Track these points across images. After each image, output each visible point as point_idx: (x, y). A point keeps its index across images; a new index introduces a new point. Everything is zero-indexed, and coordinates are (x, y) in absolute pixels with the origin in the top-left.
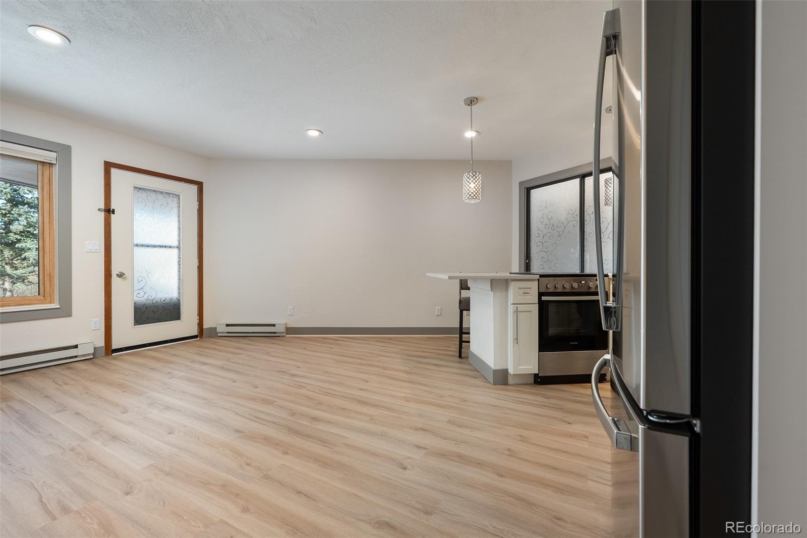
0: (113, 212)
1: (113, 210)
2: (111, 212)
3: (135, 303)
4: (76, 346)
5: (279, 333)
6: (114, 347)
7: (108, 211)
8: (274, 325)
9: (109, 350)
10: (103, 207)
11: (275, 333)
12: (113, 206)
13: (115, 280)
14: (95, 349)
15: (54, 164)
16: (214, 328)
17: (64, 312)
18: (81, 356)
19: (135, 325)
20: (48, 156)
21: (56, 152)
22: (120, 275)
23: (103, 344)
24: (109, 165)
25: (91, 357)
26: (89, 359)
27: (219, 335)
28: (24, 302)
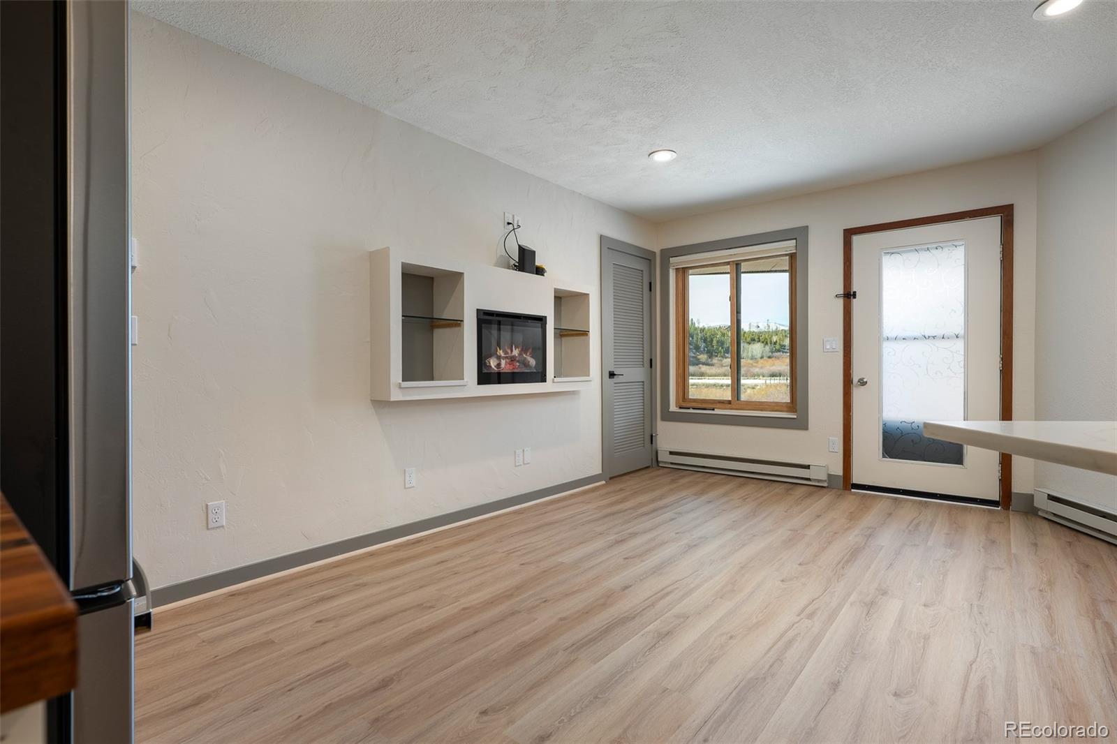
0: (854, 295)
1: (855, 293)
2: (852, 297)
3: (884, 425)
4: (808, 467)
6: (855, 480)
7: (849, 295)
9: (847, 483)
10: (842, 292)
12: (855, 288)
13: (855, 389)
14: (830, 476)
15: (795, 253)
16: (1031, 497)
17: (801, 424)
18: (815, 480)
19: (884, 457)
20: (789, 246)
21: (796, 239)
22: (862, 383)
23: (840, 472)
24: (849, 234)
25: (825, 485)
26: (822, 487)
27: (1040, 513)
28: (776, 408)
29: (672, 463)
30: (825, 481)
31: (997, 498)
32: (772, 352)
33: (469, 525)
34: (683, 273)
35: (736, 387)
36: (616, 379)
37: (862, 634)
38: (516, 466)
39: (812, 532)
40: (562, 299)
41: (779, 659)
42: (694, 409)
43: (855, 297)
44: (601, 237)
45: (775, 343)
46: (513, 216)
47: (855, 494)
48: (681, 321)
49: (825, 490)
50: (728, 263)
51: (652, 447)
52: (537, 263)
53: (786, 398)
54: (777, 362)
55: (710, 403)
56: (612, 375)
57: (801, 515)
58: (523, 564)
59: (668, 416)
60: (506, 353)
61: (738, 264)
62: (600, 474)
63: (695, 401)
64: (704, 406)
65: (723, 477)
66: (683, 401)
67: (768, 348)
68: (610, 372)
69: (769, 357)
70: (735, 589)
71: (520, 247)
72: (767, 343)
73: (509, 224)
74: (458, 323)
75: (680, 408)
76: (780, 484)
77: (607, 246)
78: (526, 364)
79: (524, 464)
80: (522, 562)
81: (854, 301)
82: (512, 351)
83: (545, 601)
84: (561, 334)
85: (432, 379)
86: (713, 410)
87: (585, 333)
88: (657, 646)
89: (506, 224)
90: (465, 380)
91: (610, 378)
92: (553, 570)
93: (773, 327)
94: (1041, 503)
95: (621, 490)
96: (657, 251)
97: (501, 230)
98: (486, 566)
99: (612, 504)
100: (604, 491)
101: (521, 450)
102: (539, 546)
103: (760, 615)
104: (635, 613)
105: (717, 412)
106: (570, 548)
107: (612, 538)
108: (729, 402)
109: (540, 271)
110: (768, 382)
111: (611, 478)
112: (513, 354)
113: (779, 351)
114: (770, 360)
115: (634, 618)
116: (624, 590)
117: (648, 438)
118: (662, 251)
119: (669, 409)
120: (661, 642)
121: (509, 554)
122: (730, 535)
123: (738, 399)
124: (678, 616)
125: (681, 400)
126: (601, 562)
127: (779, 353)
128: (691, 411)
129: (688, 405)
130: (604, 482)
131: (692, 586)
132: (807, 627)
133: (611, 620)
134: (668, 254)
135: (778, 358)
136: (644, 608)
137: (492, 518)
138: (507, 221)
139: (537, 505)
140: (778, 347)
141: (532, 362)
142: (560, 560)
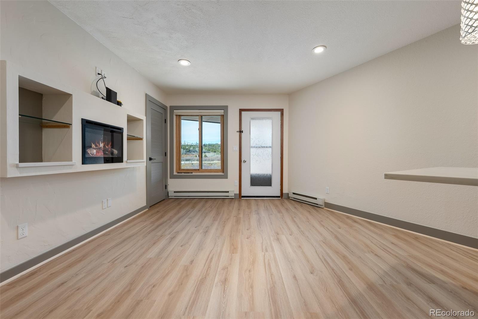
0: (242, 132)
1: (242, 131)
3: (251, 175)
4: (228, 192)
5: (320, 205)
6: (243, 195)
7: (241, 132)
8: (316, 199)
9: (240, 196)
10: (238, 130)
11: (317, 204)
12: (243, 129)
13: (243, 164)
14: (235, 194)
15: (224, 115)
16: (288, 194)
17: (225, 177)
18: (230, 196)
19: (251, 186)
20: (221, 112)
21: (224, 110)
22: (245, 162)
23: (238, 193)
24: (241, 110)
25: (234, 197)
26: (232, 198)
27: (290, 198)
28: (216, 171)
29: (175, 196)
30: (233, 196)
31: (279, 195)
32: (186, 152)
33: (73, 250)
34: (179, 117)
35: (201, 165)
36: (152, 161)
37: (285, 252)
38: (103, 209)
39: (241, 216)
40: (131, 120)
41: (272, 275)
42: (184, 173)
43: (242, 133)
44: (146, 94)
45: (187, 149)
46: (102, 71)
47: (243, 199)
48: (178, 137)
49: (234, 200)
50: (198, 115)
51: (166, 190)
52: (118, 99)
53: (220, 168)
54: (188, 156)
55: (191, 170)
56: (150, 159)
57: (234, 210)
58: (126, 266)
59: (173, 177)
60: (96, 146)
61: (202, 116)
62: (146, 206)
63: (184, 170)
64: (188, 172)
65: (197, 199)
66: (179, 170)
67: (185, 151)
68: (150, 158)
69: (185, 154)
70: (235, 247)
71: (107, 88)
72: (184, 149)
73: (99, 74)
74: (67, 126)
75: (178, 173)
76: (219, 199)
77: (149, 99)
78: (112, 153)
79: (108, 207)
80: (125, 266)
81: (243, 134)
82: (99, 145)
83: (154, 286)
84: (130, 138)
85: (41, 160)
86: (192, 173)
87: (141, 139)
88: (226, 289)
89: (97, 74)
90: (73, 161)
91: (150, 160)
92: (147, 264)
93: (186, 144)
94: (291, 195)
95: (158, 212)
96: (168, 106)
97: (94, 77)
98: (101, 276)
99: (158, 219)
100: (150, 214)
101: (106, 200)
102: (131, 252)
103: (251, 256)
104: (205, 274)
105: (194, 174)
106: (149, 248)
107: (168, 237)
108: (199, 170)
109: (119, 104)
110: (186, 162)
111: (150, 207)
112: (100, 147)
113: (188, 152)
114: (185, 155)
115: (205, 277)
116: (192, 263)
117: (164, 187)
118: (170, 107)
119: (173, 173)
120: (226, 286)
121: (113, 262)
122: (216, 223)
123: (202, 169)
124: (224, 269)
125: (178, 170)
126: (171, 251)
127: (188, 153)
128: (183, 174)
129: (181, 172)
130: (147, 209)
131: (219, 251)
132: (269, 256)
133: (196, 284)
134: (173, 108)
135: (188, 154)
136: (206, 270)
137: (89, 242)
138: (97, 72)
139: (116, 228)
140: (188, 150)
141: (116, 152)
142: (148, 257)
